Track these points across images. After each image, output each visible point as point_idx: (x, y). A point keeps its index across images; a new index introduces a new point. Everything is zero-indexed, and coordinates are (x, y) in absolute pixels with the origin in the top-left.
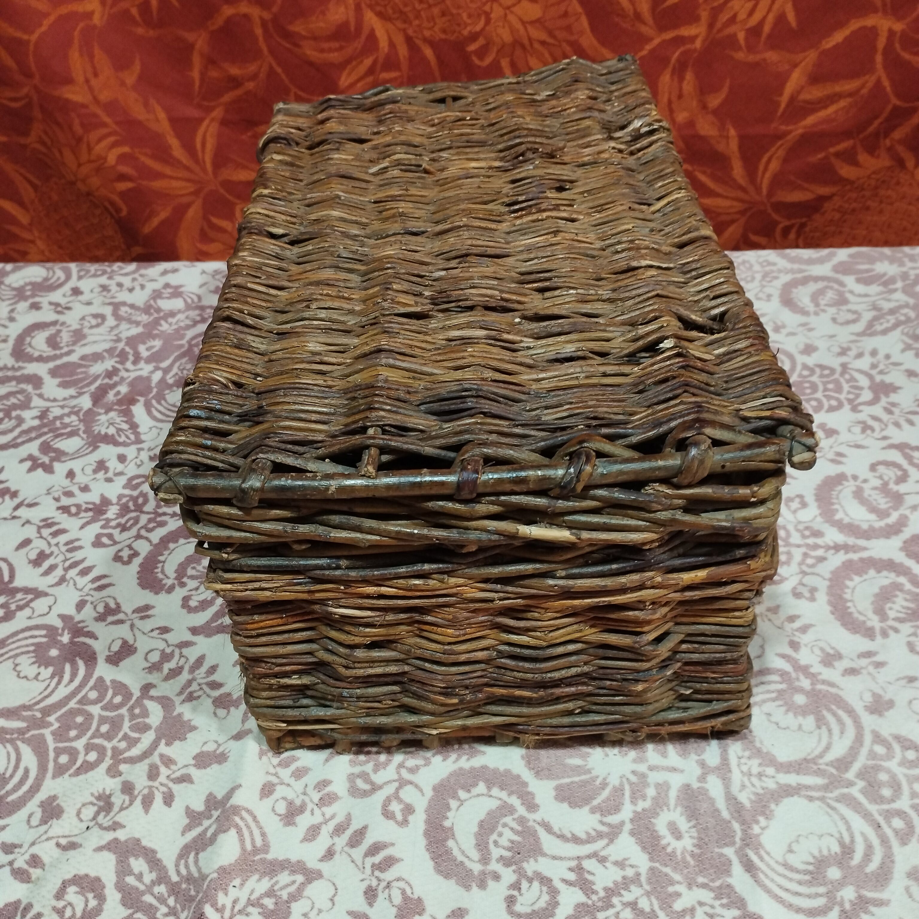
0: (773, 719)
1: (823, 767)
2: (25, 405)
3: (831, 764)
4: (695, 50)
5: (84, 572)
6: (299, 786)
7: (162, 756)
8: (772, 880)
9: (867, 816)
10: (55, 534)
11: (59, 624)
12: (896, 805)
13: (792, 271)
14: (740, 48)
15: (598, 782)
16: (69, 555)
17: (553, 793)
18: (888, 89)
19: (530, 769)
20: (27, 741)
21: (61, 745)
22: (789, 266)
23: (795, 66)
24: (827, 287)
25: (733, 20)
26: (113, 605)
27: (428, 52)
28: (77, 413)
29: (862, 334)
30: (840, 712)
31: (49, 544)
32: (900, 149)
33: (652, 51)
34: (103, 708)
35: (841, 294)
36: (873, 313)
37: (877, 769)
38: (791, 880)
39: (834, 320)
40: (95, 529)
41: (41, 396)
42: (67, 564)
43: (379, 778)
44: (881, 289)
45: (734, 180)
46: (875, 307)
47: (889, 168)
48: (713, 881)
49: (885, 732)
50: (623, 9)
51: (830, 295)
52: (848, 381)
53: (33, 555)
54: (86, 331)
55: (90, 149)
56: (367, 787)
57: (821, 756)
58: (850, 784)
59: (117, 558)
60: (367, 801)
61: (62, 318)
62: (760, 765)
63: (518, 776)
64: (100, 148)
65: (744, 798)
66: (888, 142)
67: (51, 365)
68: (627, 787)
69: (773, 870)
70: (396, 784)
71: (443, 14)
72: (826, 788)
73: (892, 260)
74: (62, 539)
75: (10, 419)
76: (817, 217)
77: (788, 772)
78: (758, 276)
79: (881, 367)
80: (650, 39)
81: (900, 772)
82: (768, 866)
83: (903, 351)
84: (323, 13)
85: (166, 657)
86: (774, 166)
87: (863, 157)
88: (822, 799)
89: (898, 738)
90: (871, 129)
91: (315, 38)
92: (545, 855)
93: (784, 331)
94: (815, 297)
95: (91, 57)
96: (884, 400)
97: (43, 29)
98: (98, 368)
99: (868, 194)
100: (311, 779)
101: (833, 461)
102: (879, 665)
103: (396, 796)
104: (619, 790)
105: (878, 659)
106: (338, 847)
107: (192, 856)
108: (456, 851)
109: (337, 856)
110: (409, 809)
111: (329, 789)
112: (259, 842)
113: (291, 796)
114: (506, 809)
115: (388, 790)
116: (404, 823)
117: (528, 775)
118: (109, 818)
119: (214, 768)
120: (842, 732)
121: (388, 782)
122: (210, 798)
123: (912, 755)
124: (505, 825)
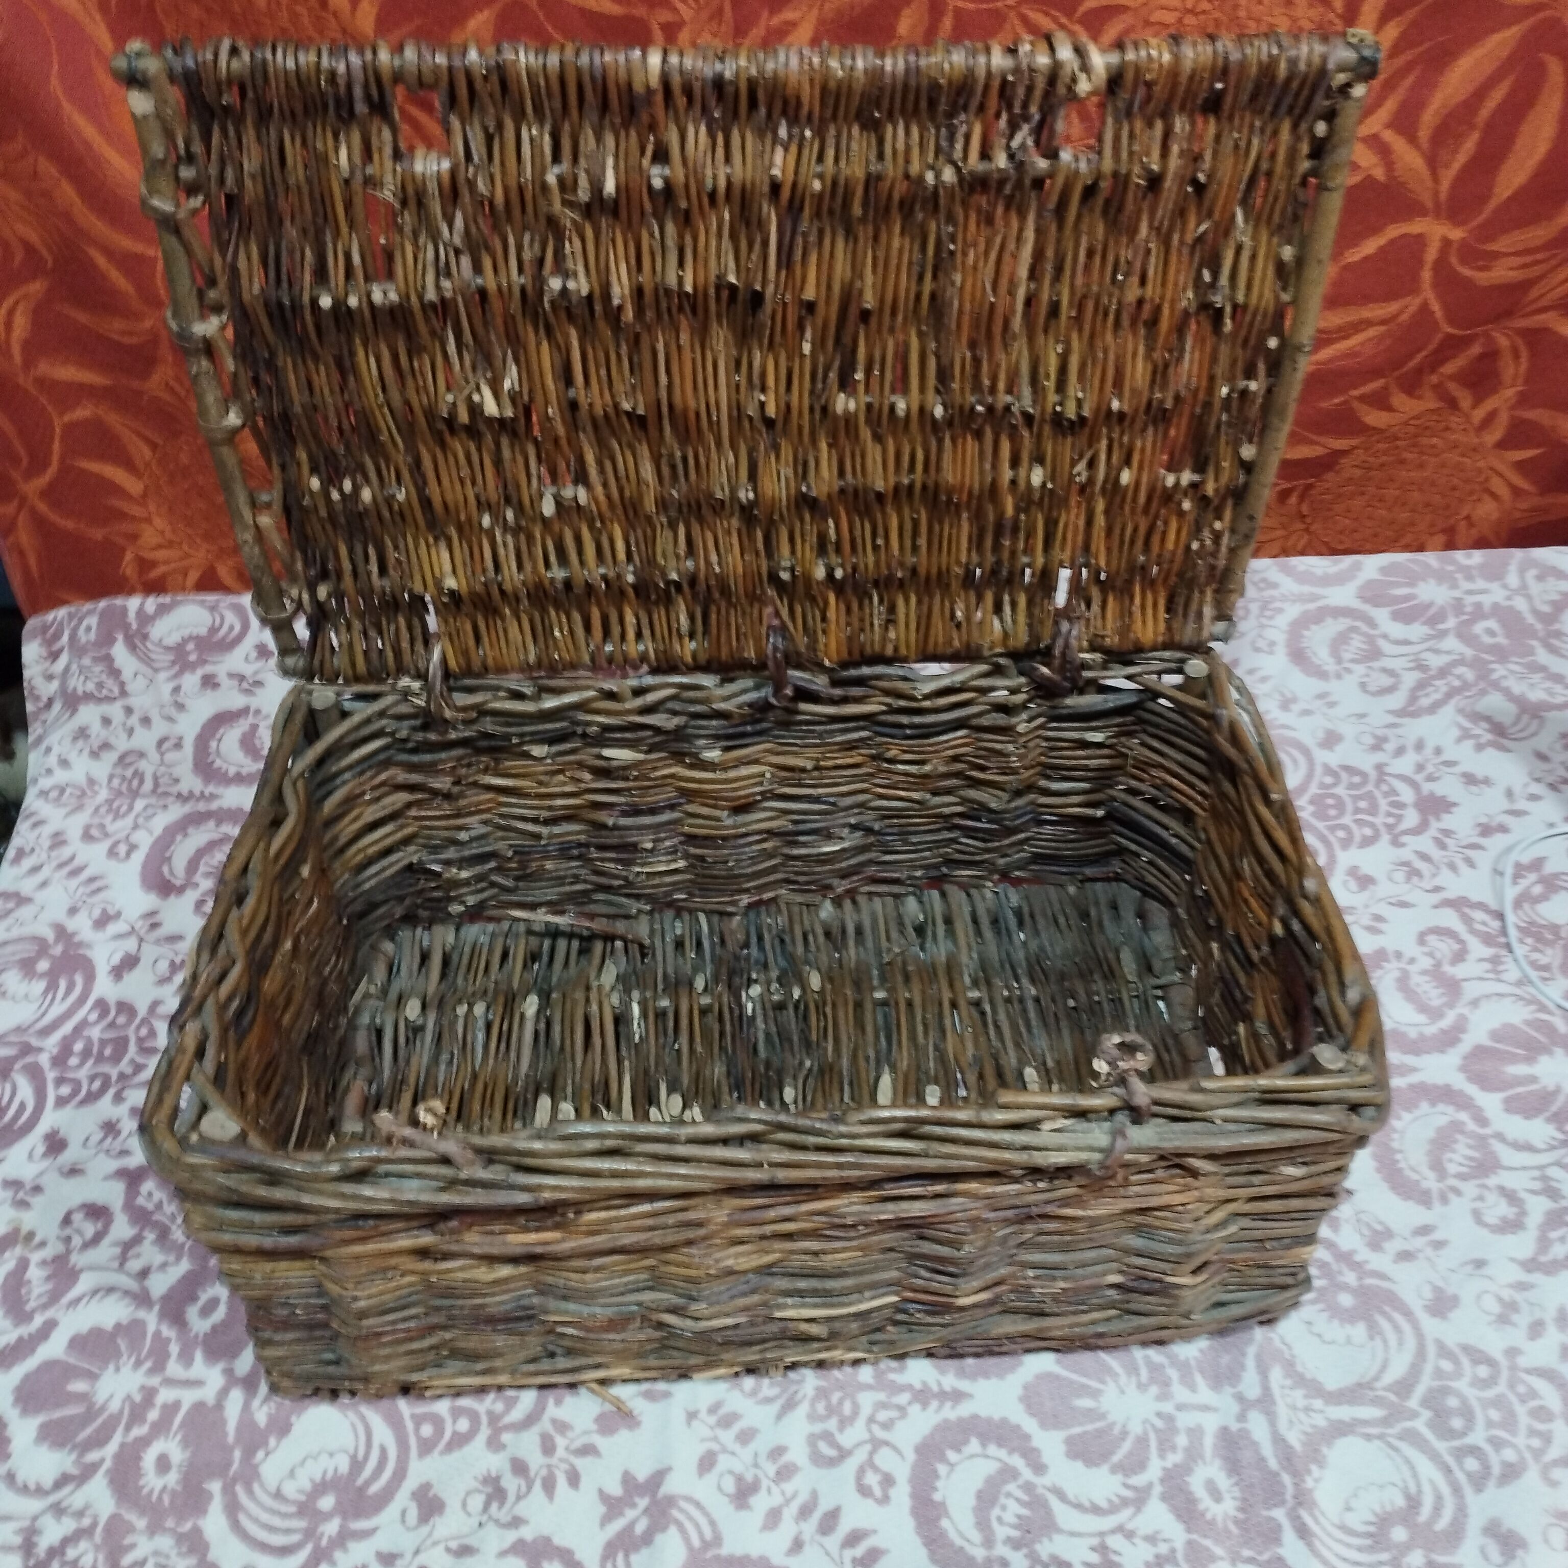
0: (1316, 1327)
1: (1381, 1393)
3: (1388, 1389)
8: (1330, 1549)
9: (1434, 1456)
12: (1469, 1440)
13: (1301, 598)
15: (1117, 1430)
17: (1063, 1447)
18: (1438, 314)
22: (1296, 588)
24: (1353, 629)
29: (1402, 713)
30: (1397, 1316)
32: (1454, 388)
35: (1370, 640)
36: (1416, 675)
37: (1445, 1391)
38: (1348, 1546)
39: (1363, 686)
43: (848, 1438)
44: (1425, 630)
46: (1421, 667)
47: (1435, 411)
48: (1260, 1553)
49: (1452, 1341)
51: (1357, 643)
52: (1386, 794)
56: (834, 1452)
57: (1377, 1378)
58: (1414, 1415)
60: (836, 1472)
61: (253, 702)
62: (1306, 1396)
63: (1018, 1426)
65: (1295, 1440)
66: (1434, 379)
68: (1153, 1438)
69: (1329, 1535)
70: (869, 1447)
72: (1386, 1422)
73: (1442, 577)
76: (1330, 476)
77: (1339, 1404)
78: (1256, 609)
79: (1430, 769)
81: (1472, 1394)
82: (1324, 1529)
83: (1459, 740)
87: (1399, 400)
88: (1381, 1437)
89: (1467, 1349)
90: (1412, 364)
92: (1060, 1531)
93: (1296, 708)
94: (1338, 643)
96: (1435, 826)
99: (1403, 443)
100: (761, 1445)
101: (1368, 928)
102: (1439, 1245)
103: (870, 1464)
104: (1142, 1442)
105: (1437, 1236)
106: (806, 1537)
107: (620, 1557)
108: (952, 1535)
109: (807, 1548)
110: (888, 1481)
111: (787, 1458)
112: (708, 1534)
113: (738, 1468)
114: (1008, 1473)
115: (860, 1456)
116: (885, 1500)
117: (1029, 1425)
118: (505, 1510)
119: (624, 1435)
120: (1401, 1343)
121: (859, 1445)
122: (627, 1479)
123: (1483, 1371)
124: (1009, 1495)
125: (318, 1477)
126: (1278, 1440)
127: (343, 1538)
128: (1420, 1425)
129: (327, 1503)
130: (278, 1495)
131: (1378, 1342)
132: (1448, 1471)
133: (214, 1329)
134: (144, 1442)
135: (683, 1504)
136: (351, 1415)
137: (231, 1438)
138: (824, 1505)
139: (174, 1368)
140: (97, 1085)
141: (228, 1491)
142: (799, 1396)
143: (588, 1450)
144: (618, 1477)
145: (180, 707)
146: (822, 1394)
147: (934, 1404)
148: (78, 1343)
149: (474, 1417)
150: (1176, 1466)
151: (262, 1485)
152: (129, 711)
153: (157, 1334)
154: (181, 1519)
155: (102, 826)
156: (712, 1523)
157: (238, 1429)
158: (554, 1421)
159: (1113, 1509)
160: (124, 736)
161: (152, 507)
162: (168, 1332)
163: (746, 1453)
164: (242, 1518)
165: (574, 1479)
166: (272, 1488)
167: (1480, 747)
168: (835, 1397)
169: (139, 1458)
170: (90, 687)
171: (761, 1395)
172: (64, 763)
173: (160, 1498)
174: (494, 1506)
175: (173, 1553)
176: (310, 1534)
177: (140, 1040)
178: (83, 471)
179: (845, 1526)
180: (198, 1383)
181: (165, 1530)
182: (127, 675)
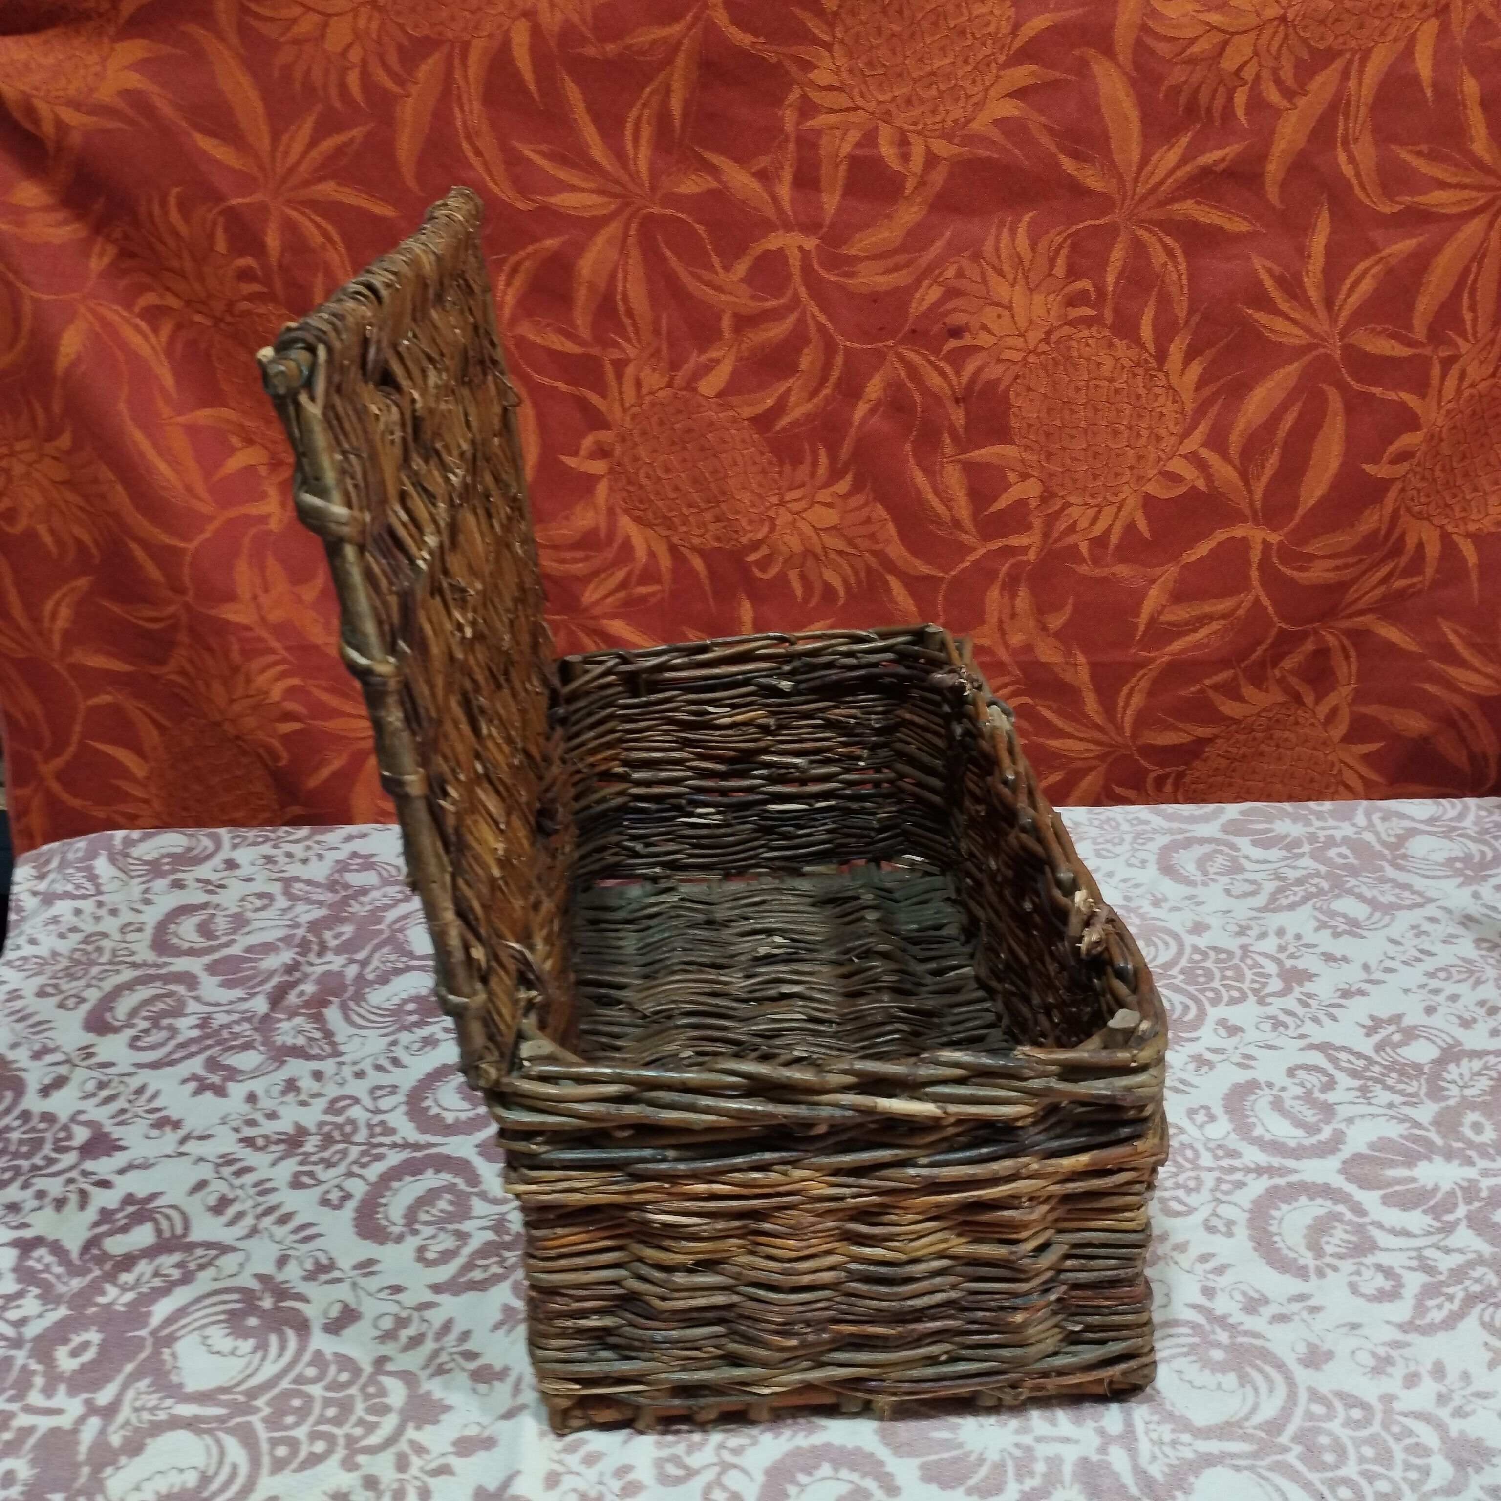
0: (1187, 1377)
1: (1251, 1431)
2: (178, 1011)
3: (1260, 1427)
4: (1028, 562)
5: (284, 1220)
6: (592, 1473)
7: (412, 1443)
9: (1307, 1486)
10: (238, 1173)
11: (255, 1285)
12: (1342, 1472)
13: (1170, 831)
14: (1083, 561)
15: (973, 1458)
16: (261, 1199)
17: (917, 1473)
18: (1270, 610)
19: (887, 1445)
20: (231, 1431)
21: (276, 1434)
22: (1165, 824)
23: (1153, 581)
24: (1216, 851)
25: (1072, 528)
26: (324, 1261)
27: (698, 564)
28: (248, 1020)
29: (1265, 909)
30: (1268, 1369)
31: (232, 1186)
32: (1294, 681)
33: (975, 563)
34: (328, 1388)
35: (1234, 860)
37: (1317, 1431)
39: (1228, 892)
40: (290, 1166)
41: (197, 999)
42: (260, 1210)
43: (695, 1460)
44: (1284, 853)
45: (1088, 717)
46: (1278, 878)
47: (1283, 704)
49: (1325, 1388)
50: (938, 515)
51: (1220, 860)
52: (1252, 967)
53: (212, 1200)
54: (249, 915)
55: (248, 681)
56: (680, 1472)
57: (1247, 1418)
58: (1285, 1450)
59: (325, 1202)
60: (681, 1489)
61: (214, 899)
62: (1173, 1431)
63: (872, 1454)
64: (261, 681)
65: (1156, 1471)
66: (1277, 673)
67: (207, 959)
68: (1010, 1464)
70: (717, 1469)
71: (718, 520)
72: (1255, 1455)
73: (1295, 819)
74: (248, 1179)
75: (161, 1029)
76: (1197, 764)
77: (1208, 1438)
78: (1128, 838)
79: (1291, 949)
80: (973, 549)
81: (1344, 1434)
83: (1317, 929)
84: (567, 518)
85: (402, 1322)
86: (1137, 700)
87: (1248, 691)
88: (1251, 1468)
89: (1339, 1395)
90: (1254, 656)
91: (556, 547)
93: (1165, 907)
94: (1202, 863)
95: (262, 568)
96: (1297, 991)
97: (207, 535)
98: (272, 962)
99: (1259, 735)
100: (607, 1466)
101: (1238, 1065)
102: (1315, 1310)
103: (718, 1483)
104: (1000, 1467)
105: (1313, 1302)
111: (633, 1476)
113: (583, 1486)
114: (859, 1493)
115: (708, 1476)
117: (883, 1453)
119: (480, 1456)
120: (1271, 1390)
121: (707, 1467)
123: (1357, 1414)
125: (165, 1491)
126: (1140, 1471)
128: (1291, 1458)
131: (1249, 1389)
133: (83, 1366)
137: (81, 1457)
139: (35, 1398)
140: (8, 1175)
143: (443, 1471)
144: (471, 1490)
145: (148, 902)
147: (788, 1433)
149: (330, 1439)
150: (1034, 1489)
153: (24, 1368)
155: (57, 986)
157: (91, 1450)
160: (92, 922)
161: (153, 790)
162: (34, 1366)
167: (1336, 935)
170: (70, 888)
172: (33, 942)
177: (57, 1141)
178: (97, 751)
180: (58, 1412)
182: (103, 880)
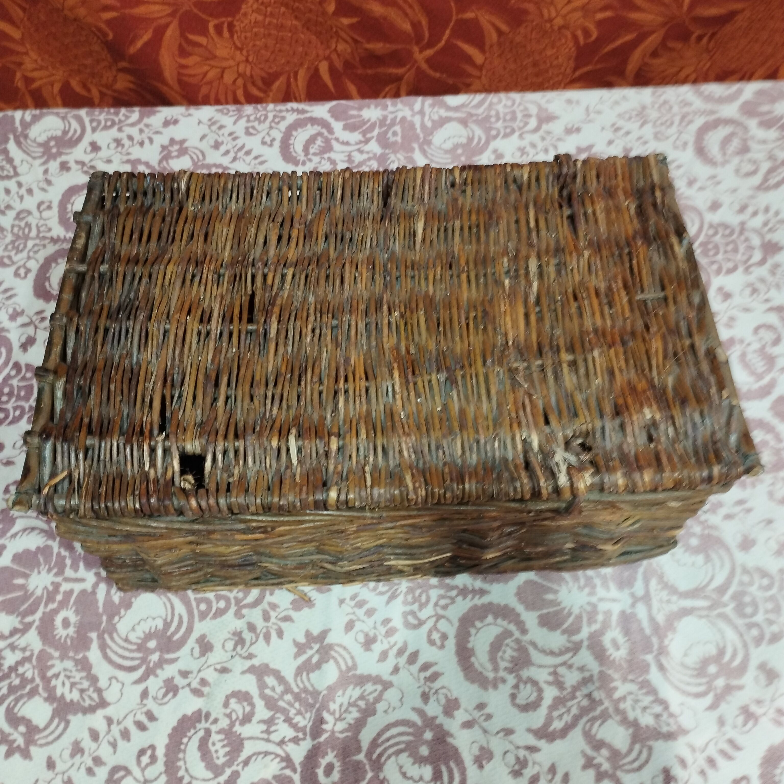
0: (676, 558)
1: (709, 593)
3: (714, 590)
8: (675, 677)
12: (755, 619)
13: (705, 113)
15: (566, 611)
17: (537, 621)
22: (703, 106)
24: (733, 134)
29: (759, 188)
30: (721, 552)
35: (744, 141)
36: (769, 164)
37: (744, 593)
38: (685, 675)
39: (737, 172)
43: (423, 615)
44: (777, 134)
48: (637, 678)
49: (750, 565)
51: (736, 142)
52: (744, 242)
56: (416, 622)
57: (707, 585)
60: (416, 632)
62: (668, 594)
63: (514, 609)
65: (660, 618)
68: (584, 615)
69: (675, 669)
70: (434, 619)
76: (727, 26)
77: (686, 598)
79: (771, 224)
81: (758, 594)
82: (672, 667)
89: (758, 569)
92: (533, 664)
93: (696, 185)
94: (723, 145)
96: (770, 261)
100: (378, 617)
102: (749, 511)
103: (435, 627)
104: (579, 618)
105: (747, 505)
106: (401, 665)
107: (304, 675)
108: (477, 665)
109: (401, 671)
110: (444, 637)
111: (390, 625)
112: (350, 663)
113: (366, 629)
114: (507, 634)
115: (430, 624)
116: (442, 647)
117: (520, 608)
118: (244, 650)
119: (306, 611)
121: (429, 618)
122: (308, 634)
124: (507, 645)
125: (147, 631)
126: (652, 619)
127: (161, 663)
128: (729, 610)
129: (152, 644)
130: (126, 640)
131: (709, 565)
132: (741, 635)
134: (56, 612)
135: (337, 648)
136: (162, 597)
137: (101, 610)
138: (410, 649)
139: (69, 572)
140: (18, 413)
141: (101, 637)
142: (399, 591)
143: (287, 619)
144: (303, 633)
145: (49, 182)
146: (410, 590)
147: (470, 596)
148: (17, 558)
149: (228, 600)
150: (595, 631)
151: (119, 635)
152: (20, 185)
153: (59, 554)
154: (77, 652)
155: (10, 258)
156: (352, 658)
157: (104, 604)
158: (269, 604)
159: (561, 653)
160: (18, 200)
161: (28, 46)
162: (64, 553)
163: (370, 622)
164: (108, 651)
165: (280, 634)
166: (124, 636)
168: (418, 592)
169: (53, 620)
171: (378, 591)
173: (65, 641)
174: (239, 647)
175: (74, 669)
176: (144, 660)
179: (421, 660)
180: (82, 580)
181: (69, 658)
182: (17, 162)
